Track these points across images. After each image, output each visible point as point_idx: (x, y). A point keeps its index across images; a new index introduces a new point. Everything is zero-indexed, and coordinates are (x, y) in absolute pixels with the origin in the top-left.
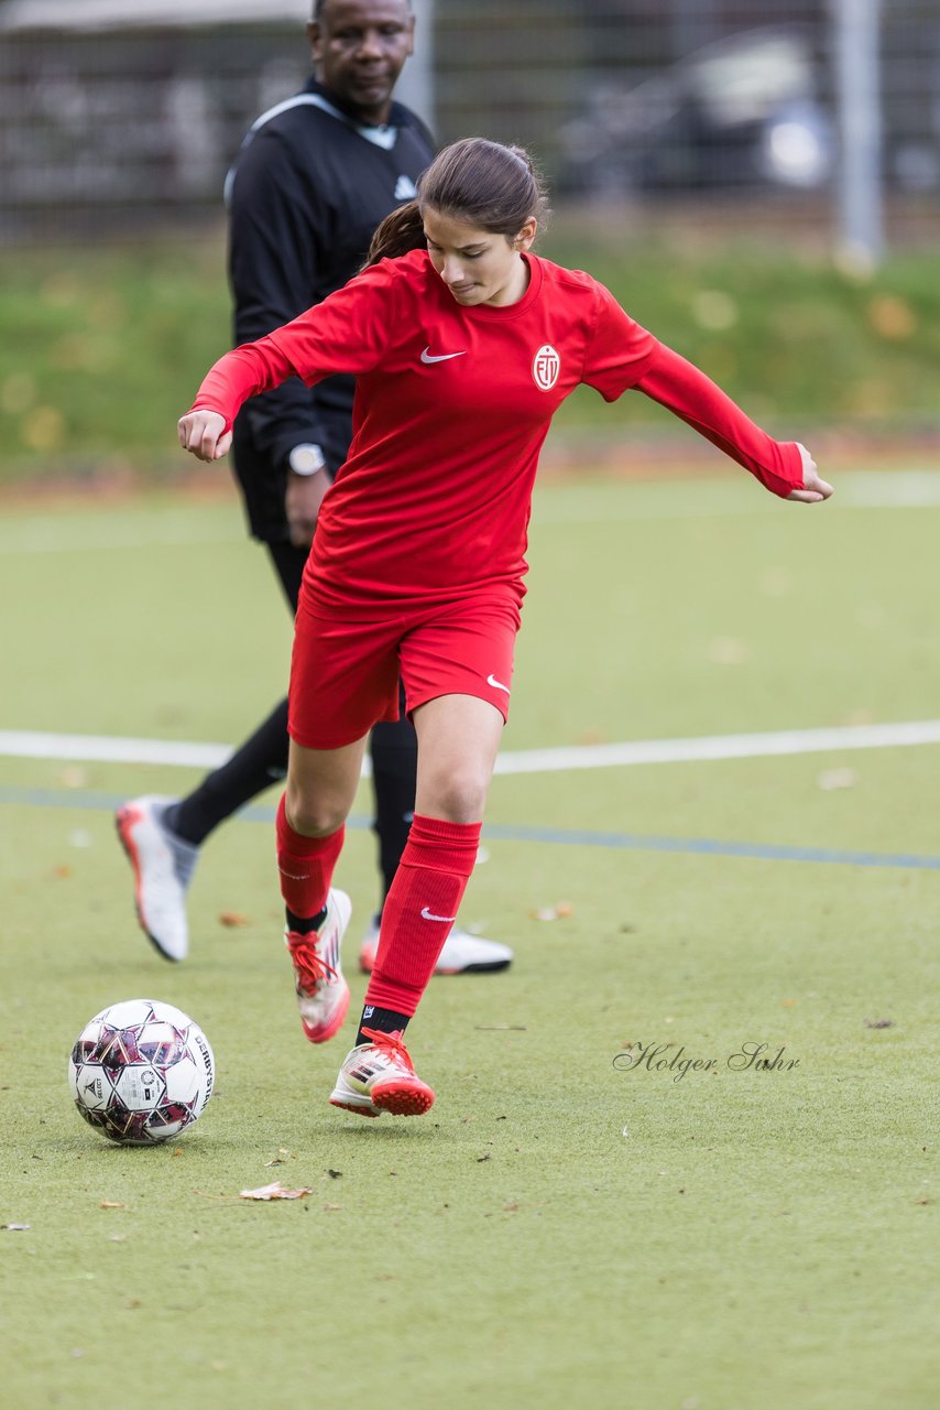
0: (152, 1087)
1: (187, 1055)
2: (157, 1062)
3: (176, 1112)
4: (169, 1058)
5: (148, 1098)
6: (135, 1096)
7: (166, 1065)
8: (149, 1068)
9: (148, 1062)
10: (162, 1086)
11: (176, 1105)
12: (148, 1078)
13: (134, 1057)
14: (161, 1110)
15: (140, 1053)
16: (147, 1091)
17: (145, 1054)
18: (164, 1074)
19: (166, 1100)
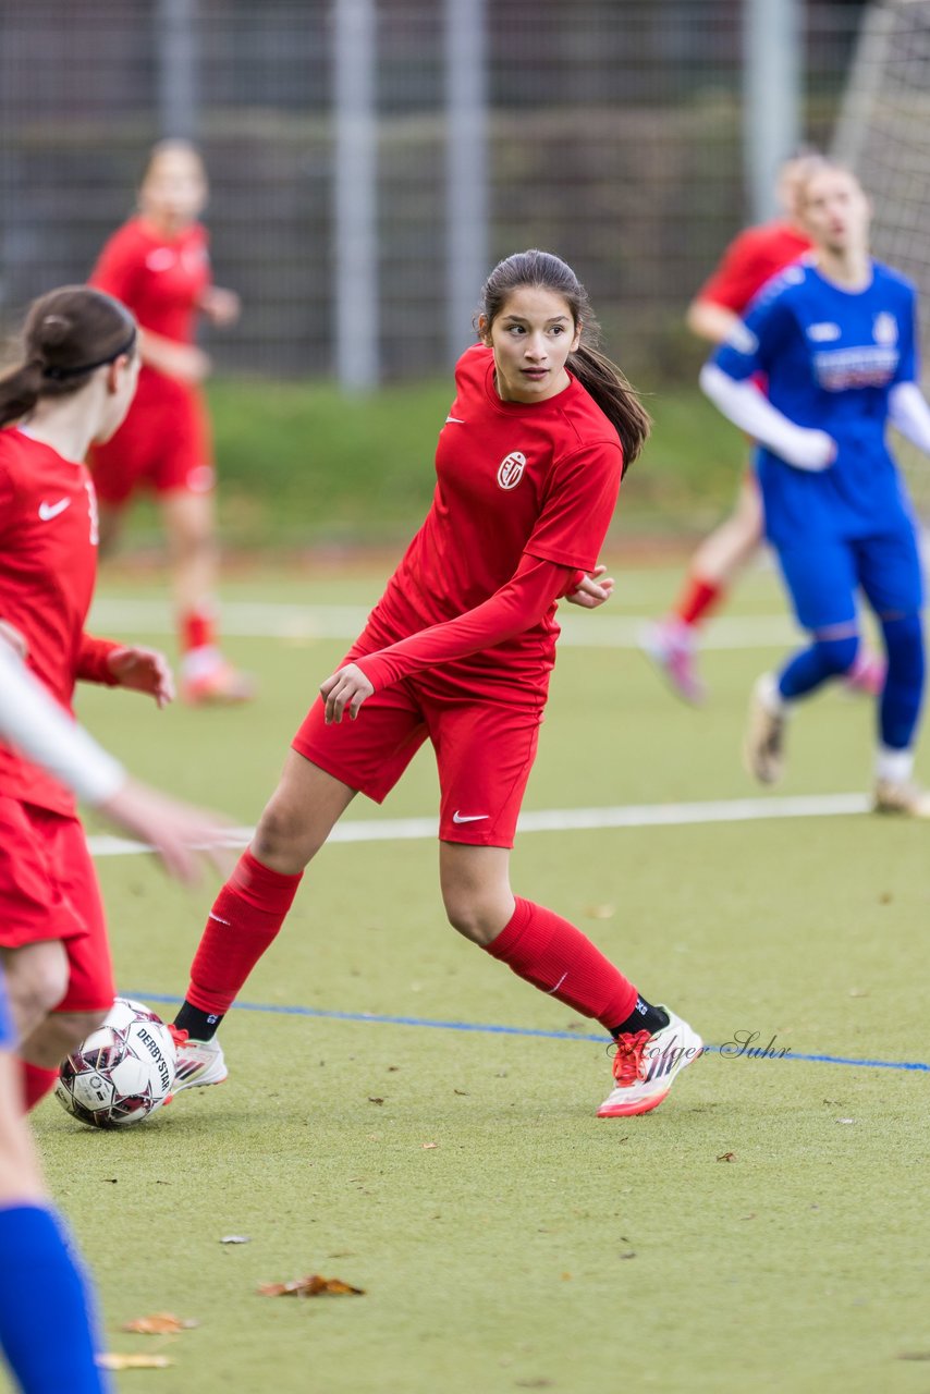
0: (102, 1089)
1: (129, 1053)
2: (101, 1067)
3: (133, 1102)
4: (111, 1062)
5: (102, 1099)
6: (90, 1099)
7: (109, 1068)
8: (95, 1074)
9: (93, 1069)
10: (111, 1087)
11: (130, 1098)
12: (96, 1082)
13: (81, 1067)
14: (118, 1105)
15: (84, 1062)
16: (99, 1093)
17: (90, 1062)
18: (109, 1077)
19: (118, 1097)
